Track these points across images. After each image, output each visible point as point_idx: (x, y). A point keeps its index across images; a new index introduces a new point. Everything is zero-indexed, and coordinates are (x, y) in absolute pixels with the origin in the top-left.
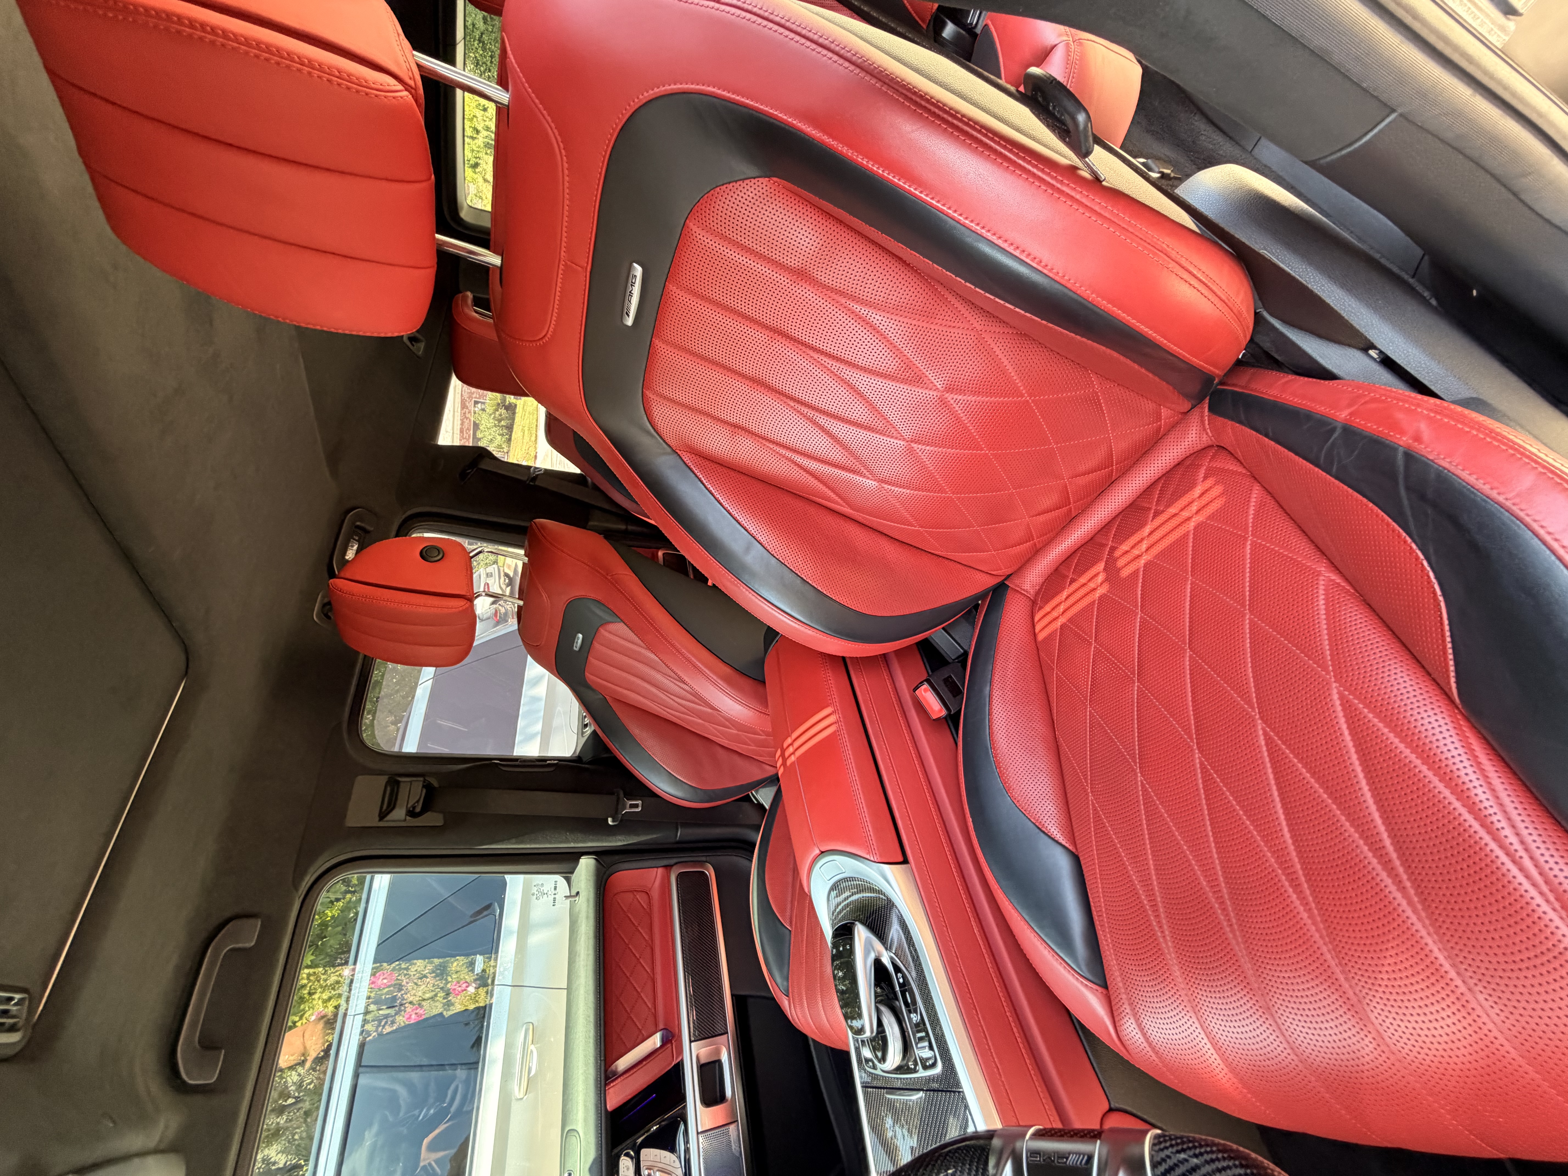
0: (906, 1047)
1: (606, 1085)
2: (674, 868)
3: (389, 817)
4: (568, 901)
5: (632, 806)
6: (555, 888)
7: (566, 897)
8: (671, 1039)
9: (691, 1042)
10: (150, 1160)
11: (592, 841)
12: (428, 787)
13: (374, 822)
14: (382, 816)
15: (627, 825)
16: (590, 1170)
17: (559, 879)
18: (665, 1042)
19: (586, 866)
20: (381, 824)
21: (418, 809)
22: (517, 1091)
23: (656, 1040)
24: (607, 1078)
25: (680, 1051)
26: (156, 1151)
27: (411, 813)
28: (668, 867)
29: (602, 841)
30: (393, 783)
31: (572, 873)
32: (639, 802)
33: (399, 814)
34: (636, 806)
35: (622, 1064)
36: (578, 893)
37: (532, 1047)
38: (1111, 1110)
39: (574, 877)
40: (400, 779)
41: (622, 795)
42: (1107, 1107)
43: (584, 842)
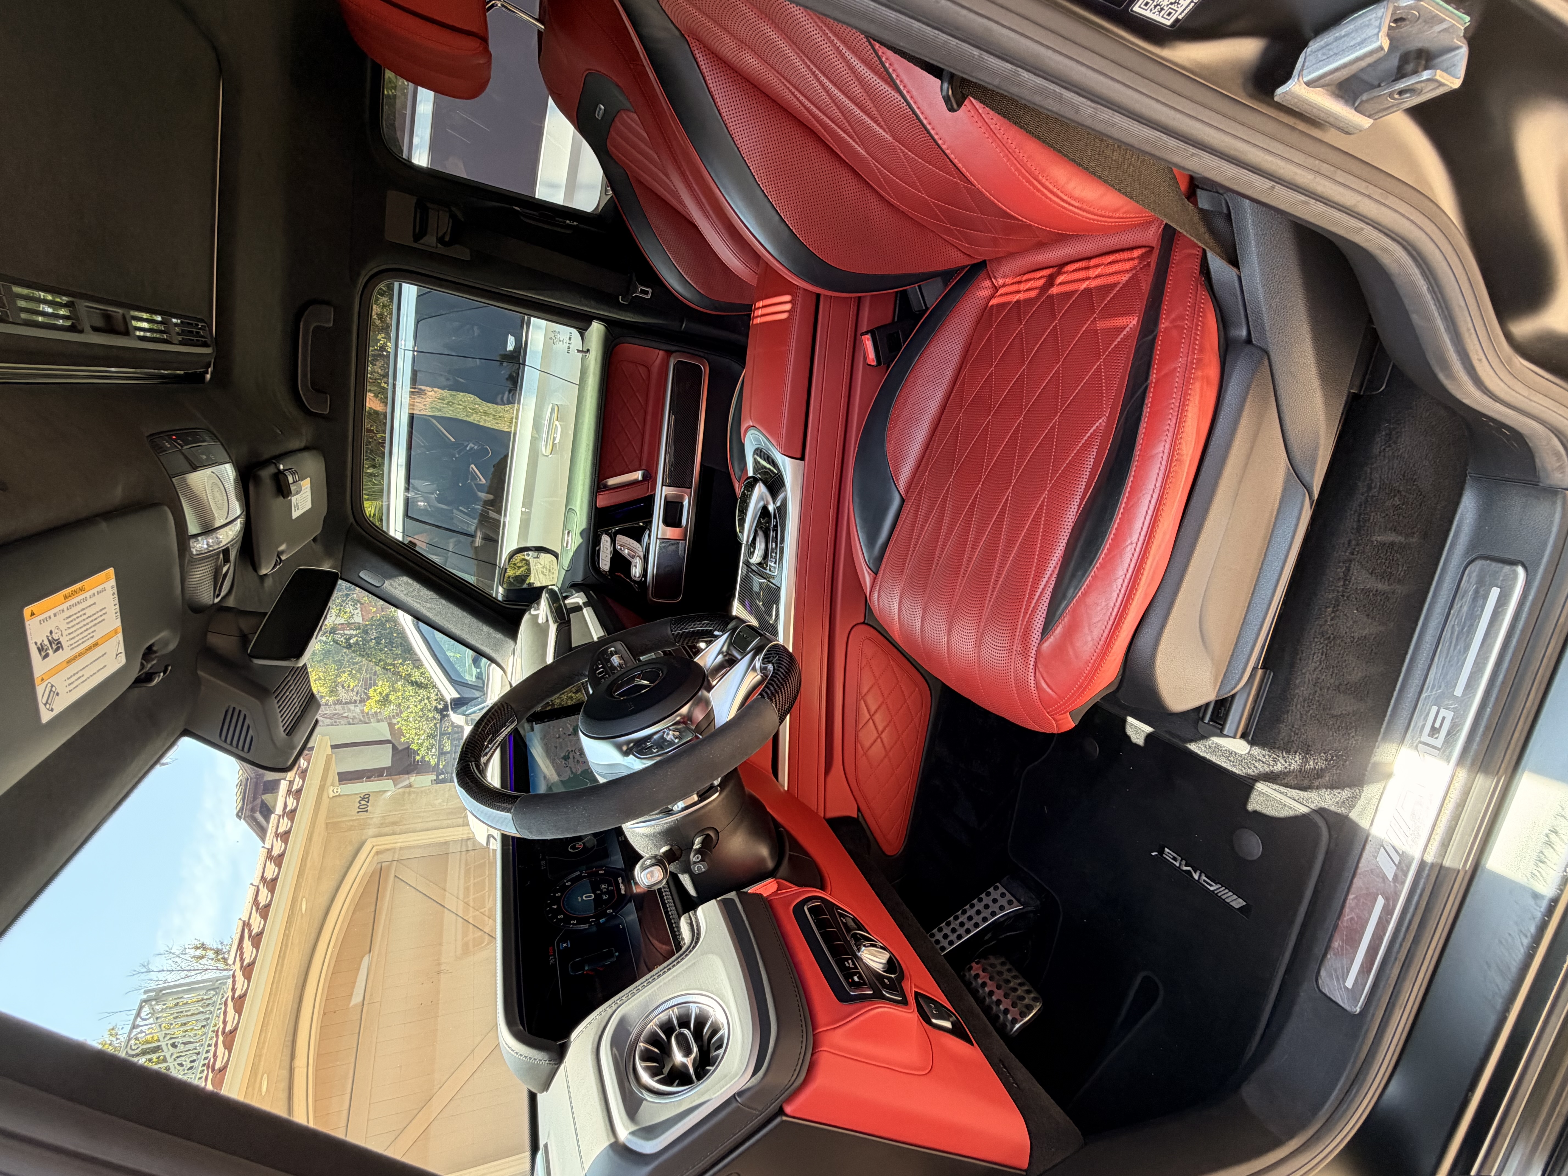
0: (765, 556)
1: (597, 492)
2: (674, 354)
3: (422, 241)
4: (580, 355)
5: (642, 292)
6: (570, 339)
7: (578, 351)
8: (649, 477)
9: (663, 485)
10: (306, 455)
11: (604, 310)
12: (453, 216)
13: (409, 241)
14: (417, 238)
15: (637, 306)
16: (581, 534)
17: (575, 332)
18: (645, 477)
19: (596, 329)
20: (415, 245)
21: (447, 239)
22: (544, 450)
23: (638, 475)
24: (598, 488)
25: (654, 488)
26: (306, 449)
27: (441, 240)
28: (669, 353)
29: (613, 313)
30: (422, 208)
31: (586, 330)
32: (650, 290)
33: (430, 241)
34: (646, 293)
35: (611, 482)
36: (588, 350)
37: (557, 423)
38: (864, 623)
39: (587, 333)
40: (429, 205)
41: (634, 278)
42: (862, 621)
43: (597, 309)
